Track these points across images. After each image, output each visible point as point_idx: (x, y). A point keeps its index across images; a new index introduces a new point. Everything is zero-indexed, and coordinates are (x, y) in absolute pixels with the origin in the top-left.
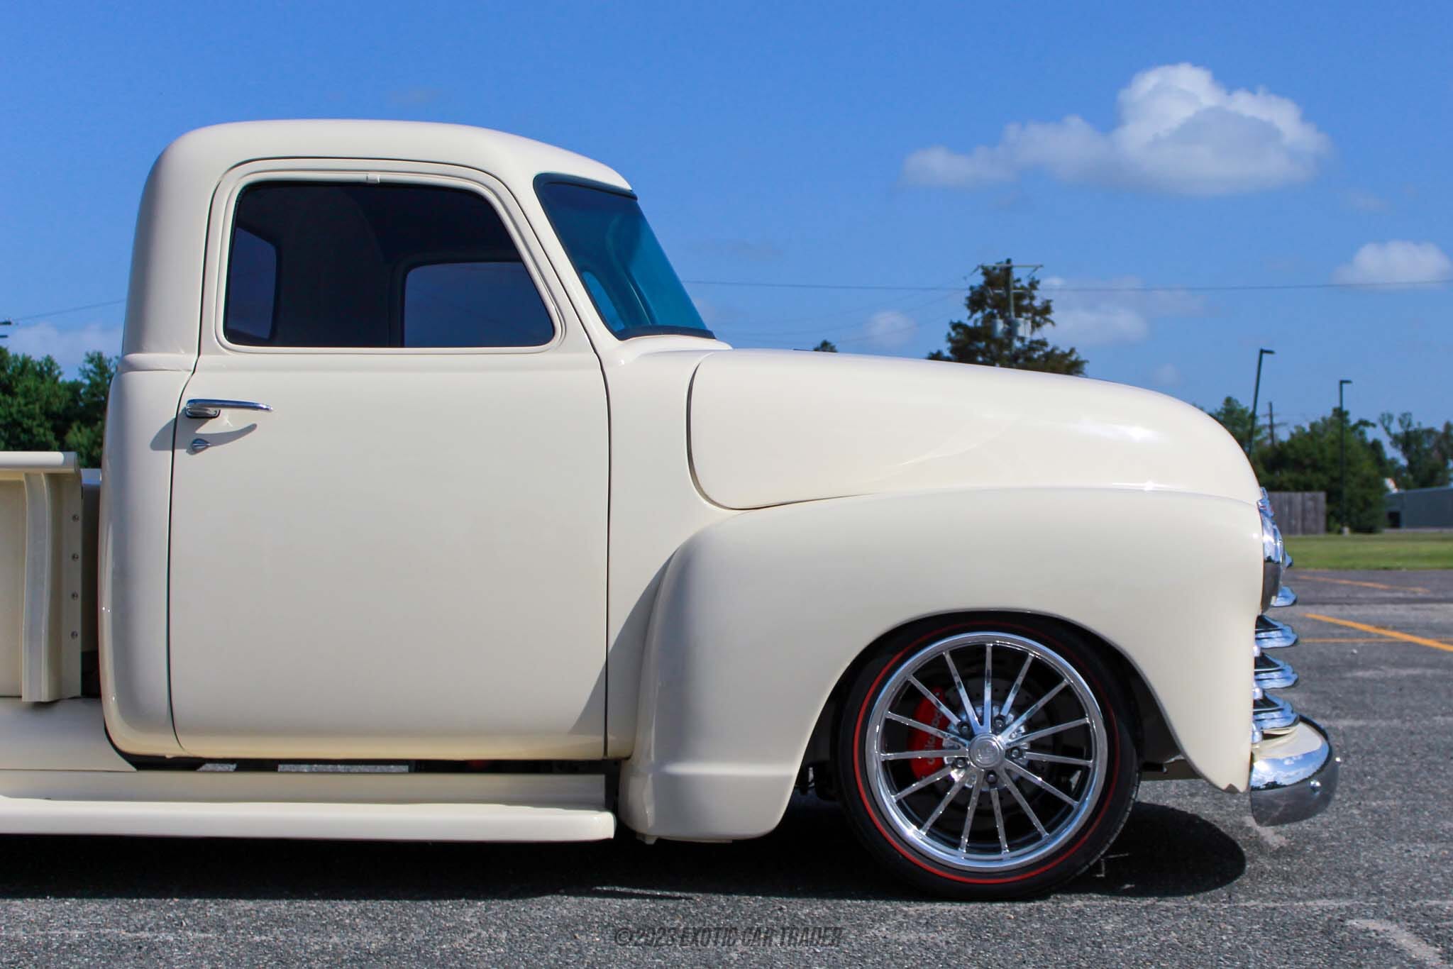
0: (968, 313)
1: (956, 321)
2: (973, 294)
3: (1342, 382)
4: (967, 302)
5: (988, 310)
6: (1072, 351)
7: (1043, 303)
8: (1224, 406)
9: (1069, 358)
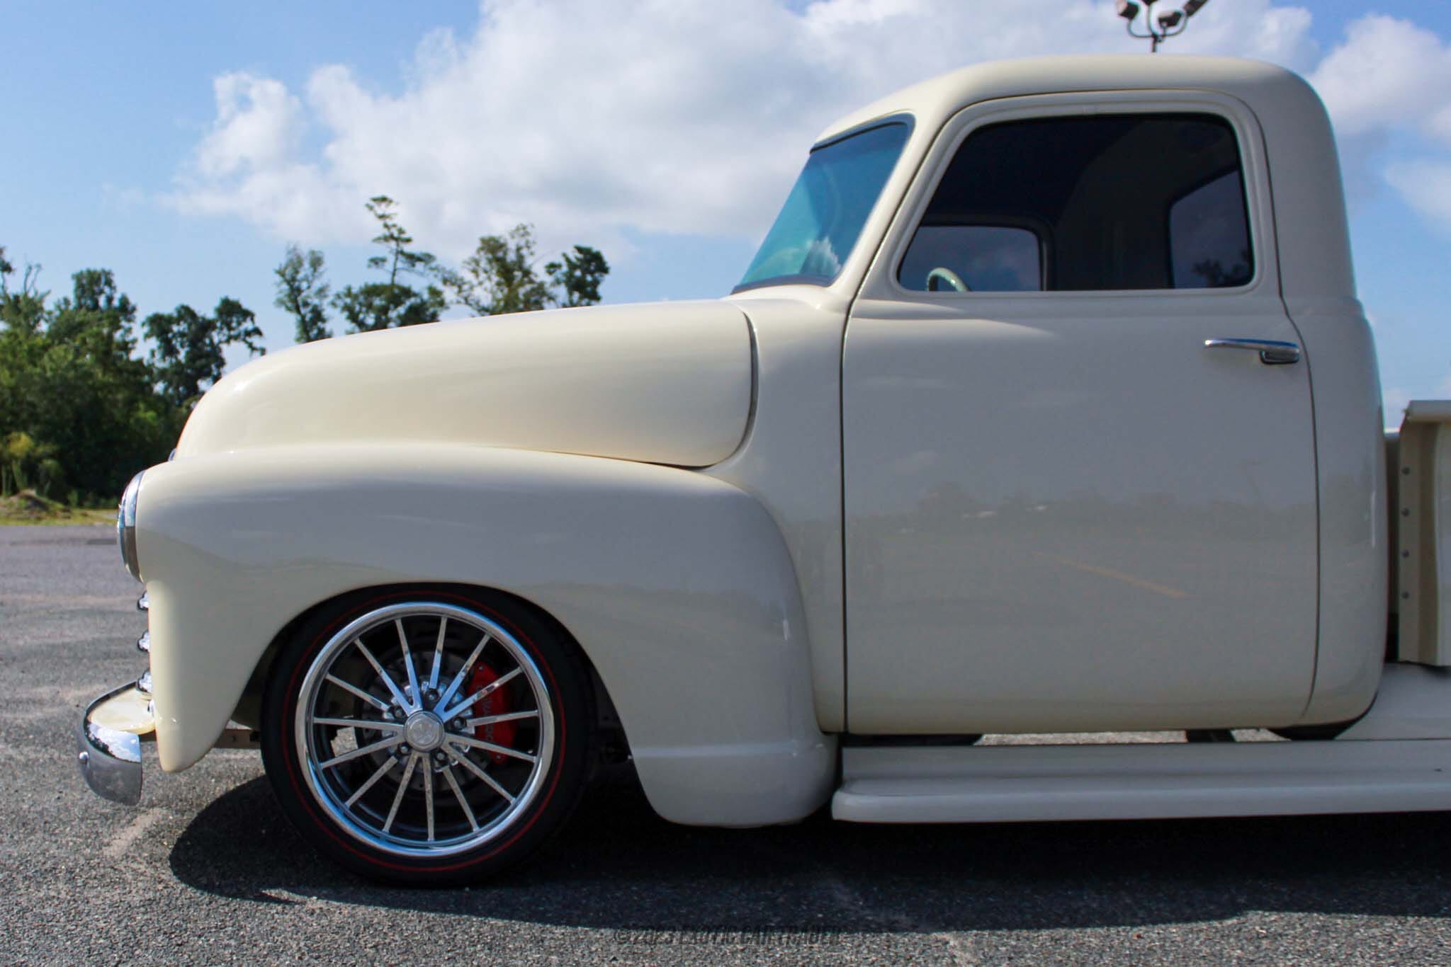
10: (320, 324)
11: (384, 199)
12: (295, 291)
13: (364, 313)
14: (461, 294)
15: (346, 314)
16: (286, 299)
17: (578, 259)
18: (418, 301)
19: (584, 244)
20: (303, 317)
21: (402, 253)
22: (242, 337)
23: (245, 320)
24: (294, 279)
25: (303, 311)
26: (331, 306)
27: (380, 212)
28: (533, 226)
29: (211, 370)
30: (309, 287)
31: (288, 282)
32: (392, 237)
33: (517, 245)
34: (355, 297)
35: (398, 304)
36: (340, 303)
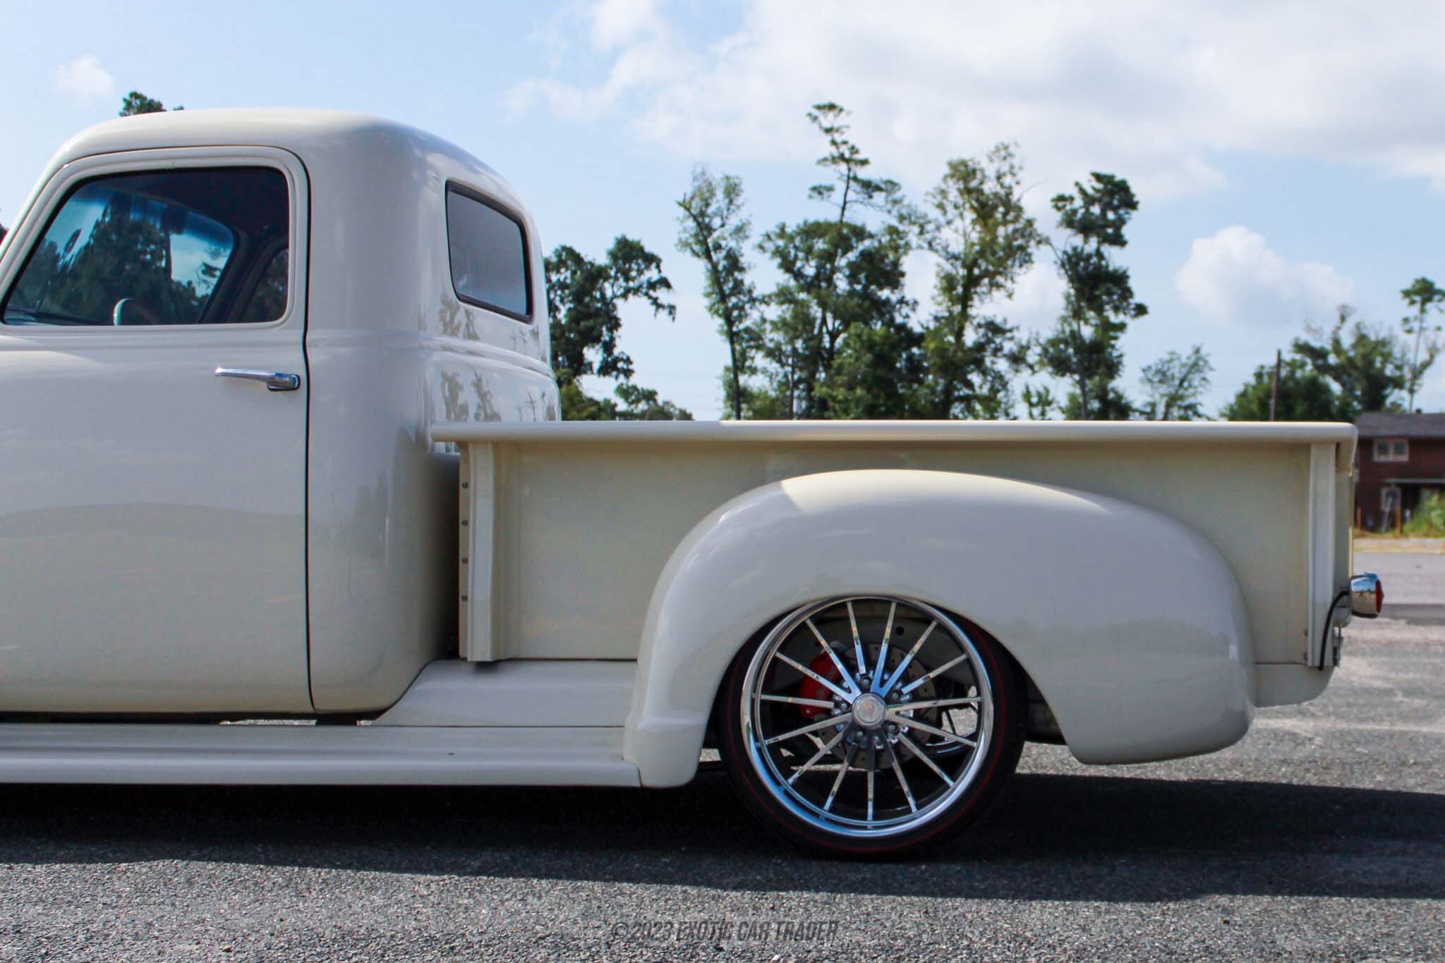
10: (736, 274)
11: (832, 107)
12: (704, 229)
13: (802, 260)
14: (923, 237)
15: (778, 260)
16: (692, 240)
17: (1097, 191)
18: (876, 244)
19: (1104, 171)
20: (715, 266)
21: (855, 179)
22: (644, 290)
23: (648, 267)
24: (703, 214)
25: (715, 257)
26: (758, 250)
27: (827, 124)
28: (1016, 144)
29: (601, 334)
30: (723, 226)
31: (695, 218)
32: (842, 157)
33: (998, 171)
34: (791, 238)
35: (848, 248)
36: (770, 246)
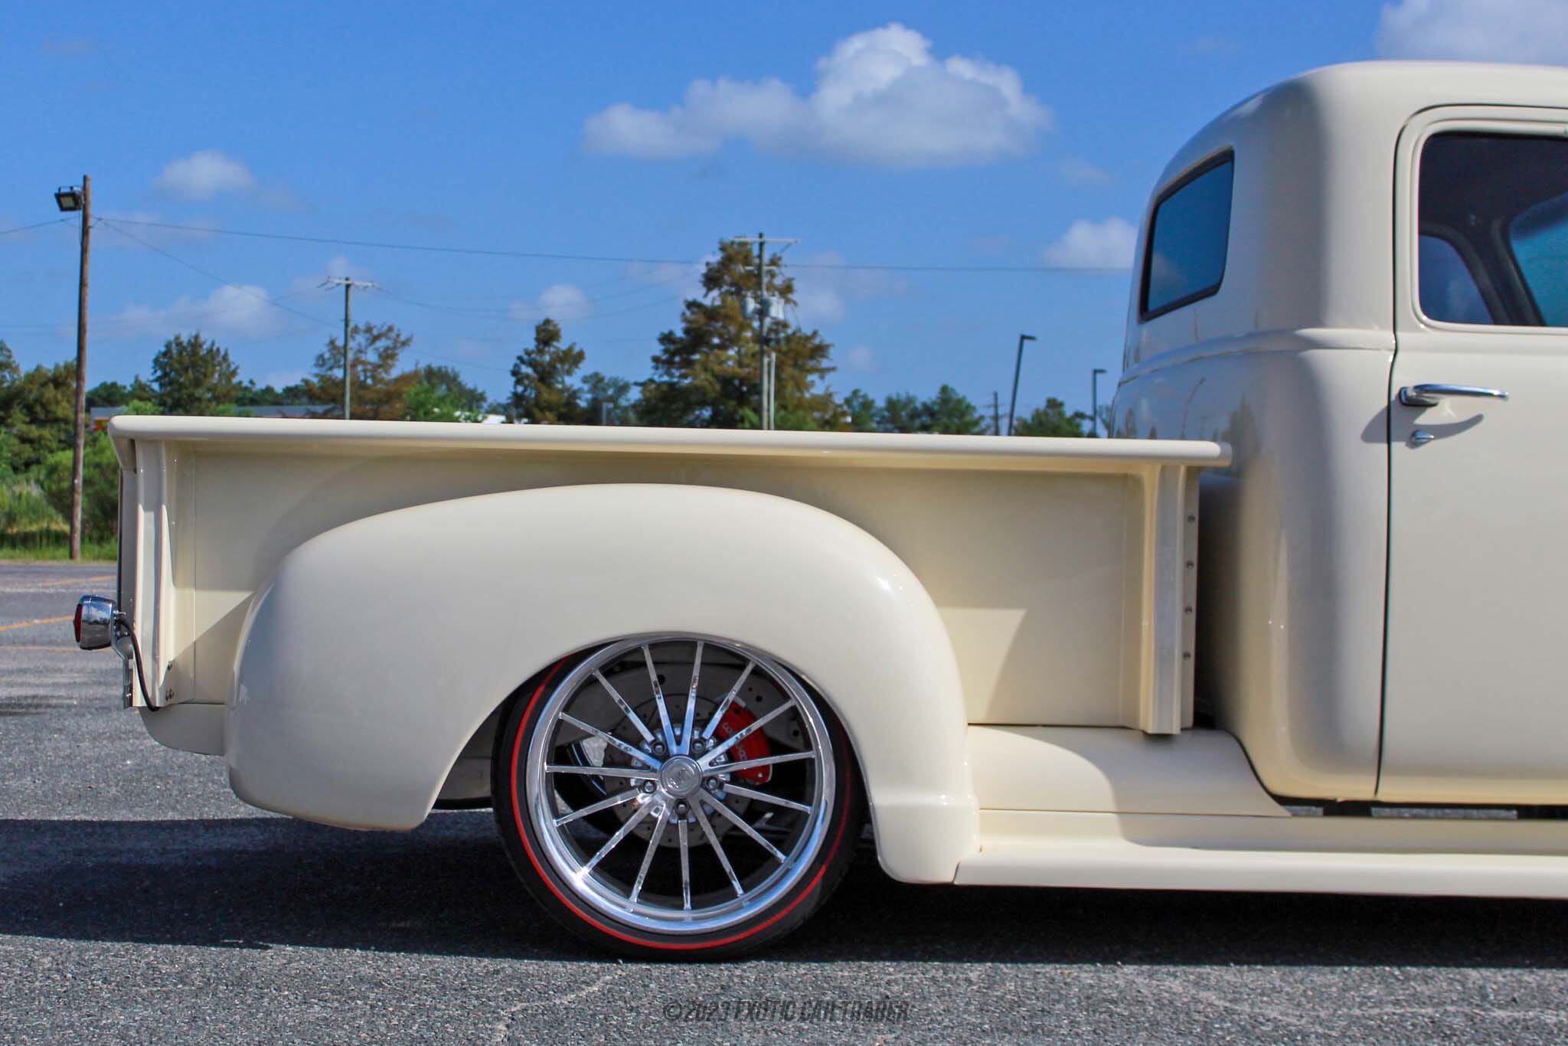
0: (704, 290)
1: (690, 298)
2: (710, 270)
3: (1096, 372)
4: (702, 279)
5: (725, 288)
6: (815, 333)
7: (784, 282)
8: (939, 395)
9: (812, 341)
